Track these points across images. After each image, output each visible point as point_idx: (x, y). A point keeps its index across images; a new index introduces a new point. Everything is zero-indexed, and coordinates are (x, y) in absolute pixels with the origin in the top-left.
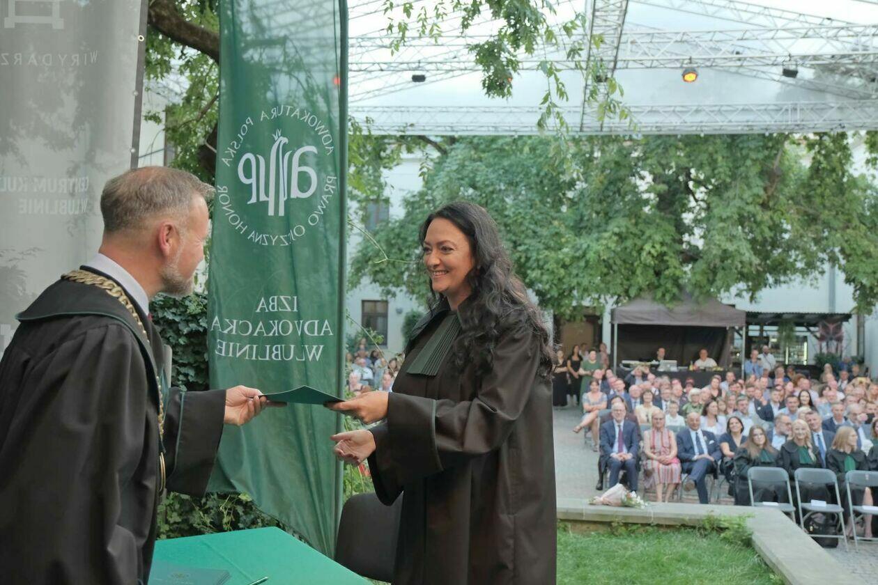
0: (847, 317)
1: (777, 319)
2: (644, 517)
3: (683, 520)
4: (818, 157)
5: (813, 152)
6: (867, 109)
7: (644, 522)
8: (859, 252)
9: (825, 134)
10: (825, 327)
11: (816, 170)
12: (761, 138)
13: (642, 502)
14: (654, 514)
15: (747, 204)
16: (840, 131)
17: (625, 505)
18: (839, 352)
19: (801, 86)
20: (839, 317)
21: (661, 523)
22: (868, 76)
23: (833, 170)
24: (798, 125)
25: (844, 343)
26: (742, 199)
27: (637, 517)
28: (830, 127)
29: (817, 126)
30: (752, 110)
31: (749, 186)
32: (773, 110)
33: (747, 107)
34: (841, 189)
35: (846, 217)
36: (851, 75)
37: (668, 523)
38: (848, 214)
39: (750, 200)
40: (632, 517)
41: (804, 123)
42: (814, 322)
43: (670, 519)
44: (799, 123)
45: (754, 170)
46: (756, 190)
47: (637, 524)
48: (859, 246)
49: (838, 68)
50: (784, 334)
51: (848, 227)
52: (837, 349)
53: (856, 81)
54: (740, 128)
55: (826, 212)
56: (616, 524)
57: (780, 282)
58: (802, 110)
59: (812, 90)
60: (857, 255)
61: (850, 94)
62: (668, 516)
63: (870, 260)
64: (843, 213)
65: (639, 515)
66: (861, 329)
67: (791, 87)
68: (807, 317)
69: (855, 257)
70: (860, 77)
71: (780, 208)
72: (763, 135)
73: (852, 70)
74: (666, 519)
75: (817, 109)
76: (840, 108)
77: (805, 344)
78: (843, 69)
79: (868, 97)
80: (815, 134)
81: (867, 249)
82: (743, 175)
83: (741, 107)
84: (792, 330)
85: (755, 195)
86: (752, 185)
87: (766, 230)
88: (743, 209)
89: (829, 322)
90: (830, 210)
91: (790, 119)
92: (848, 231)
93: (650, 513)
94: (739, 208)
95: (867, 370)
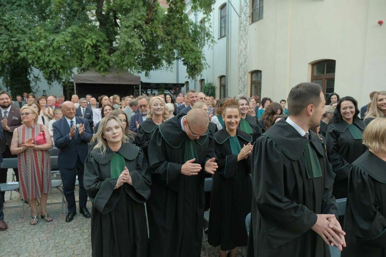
0: (183, 85)
4: (171, 5)
8: (189, 49)
15: (138, 19)
20: (180, 85)
26: (136, 17)
31: (139, 11)
39: (140, 18)
42: (171, 87)
48: (189, 46)
51: (184, 38)
63: (194, 53)
69: (188, 52)
81: (193, 48)
82: (136, 5)
90: (177, 30)
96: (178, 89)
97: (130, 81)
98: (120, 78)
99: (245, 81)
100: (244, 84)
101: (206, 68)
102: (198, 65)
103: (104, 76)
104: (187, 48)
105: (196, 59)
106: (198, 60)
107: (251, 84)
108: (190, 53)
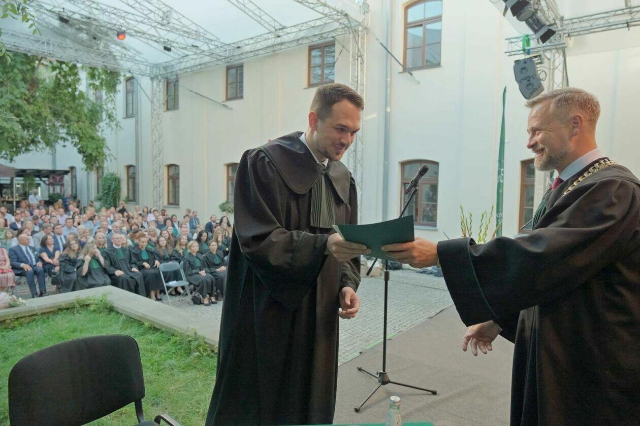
0: (66, 172)
1: (22, 173)
2: (29, 311)
3: (60, 306)
4: (59, 76)
5: (55, 73)
6: (90, 54)
7: (30, 314)
8: (88, 136)
9: (64, 63)
10: (54, 178)
11: (58, 84)
12: (24, 56)
13: (24, 301)
14: (38, 307)
15: (17, 98)
16: (75, 63)
17: (11, 306)
18: (62, 191)
19: (51, 29)
20: (61, 172)
21: (43, 312)
22: (92, 35)
23: (69, 86)
24: (50, 54)
25: (65, 187)
26: (13, 94)
27: (25, 312)
28: (70, 59)
29: (63, 57)
30: (19, 37)
31: (18, 87)
32: (32, 40)
33: (14, 33)
34: (73, 97)
35: (78, 115)
36: (82, 32)
37: (48, 311)
38: (79, 113)
39: (19, 96)
40: (21, 313)
41: (53, 53)
42: (45, 175)
43: (51, 307)
44: (51, 52)
45: (20, 77)
46: (23, 90)
47: (25, 317)
48: (87, 133)
49: (75, 25)
50: (28, 182)
51: (79, 121)
52: (61, 191)
53: (83, 36)
54: (10, 46)
55: (67, 110)
56: (9, 321)
57: (29, 150)
58: (53, 45)
59: (59, 34)
60: (86, 137)
61: (81, 42)
62: (48, 306)
63: (94, 141)
64: (76, 112)
65: (27, 310)
66: (74, 179)
67: (44, 28)
68: (43, 172)
69: (86, 139)
70: (87, 34)
71: (38, 104)
72: (26, 55)
73: (83, 29)
74: (47, 308)
75: (62, 47)
76: (76, 50)
77: (39, 188)
78: (77, 26)
79: (92, 47)
80: (58, 61)
81: (92, 135)
82: (12, 78)
83: (10, 33)
84: (33, 180)
85: (22, 93)
86: (20, 86)
87: (30, 117)
88: (13, 101)
89: (56, 175)
90: (68, 109)
91: (45, 49)
92: (81, 123)
93: (35, 307)
94: (11, 100)
95: (79, 202)
96: (59, 178)
99: (161, 176)
100: (159, 179)
101: (111, 160)
102: (100, 156)
104: (84, 134)
105: (97, 148)
106: (99, 150)
107: (168, 179)
108: (89, 141)
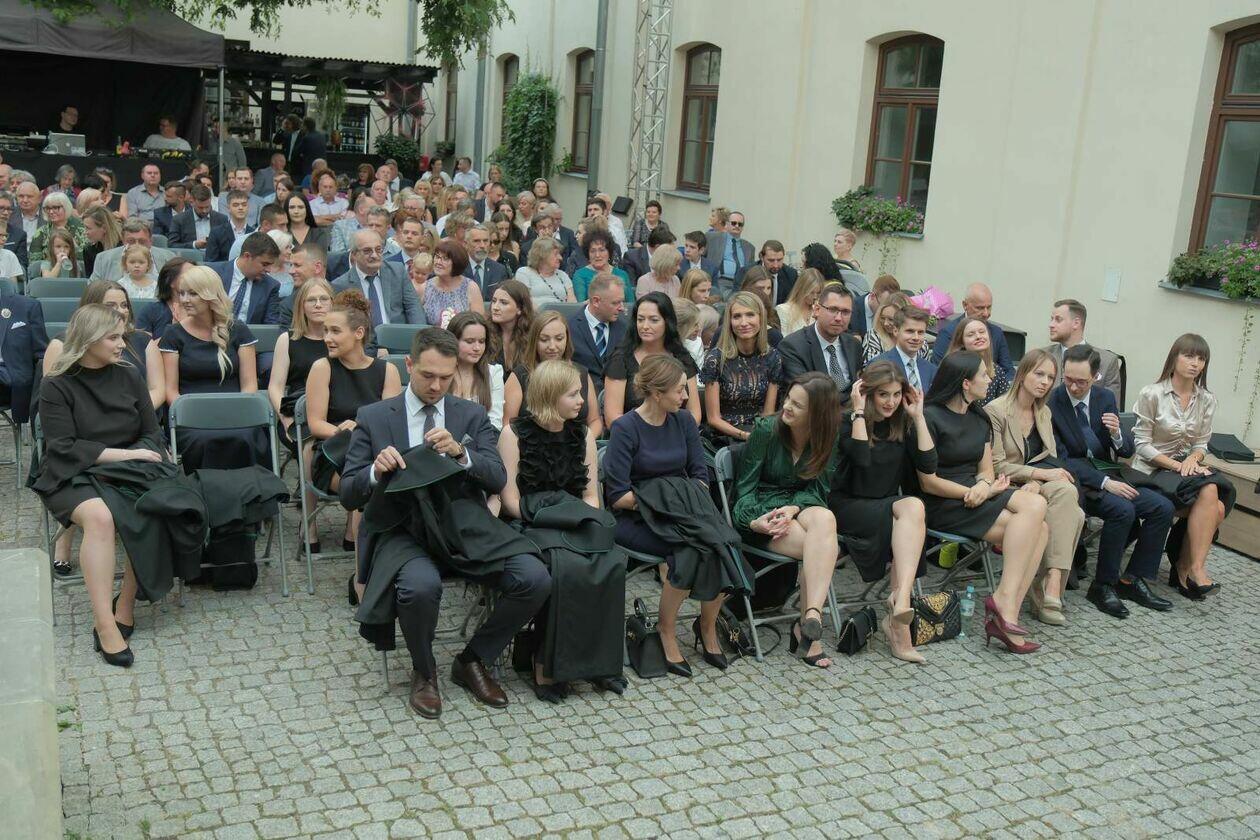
0: (428, 73)
1: (316, 72)
10: (395, 91)
25: (425, 119)
50: (326, 98)
68: (366, 69)
84: (340, 93)
96: (405, 89)
97: (178, 51)
98: (134, 36)
99: (660, 85)
100: (653, 97)
103: (64, 23)
